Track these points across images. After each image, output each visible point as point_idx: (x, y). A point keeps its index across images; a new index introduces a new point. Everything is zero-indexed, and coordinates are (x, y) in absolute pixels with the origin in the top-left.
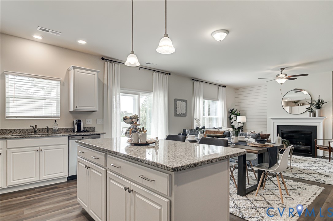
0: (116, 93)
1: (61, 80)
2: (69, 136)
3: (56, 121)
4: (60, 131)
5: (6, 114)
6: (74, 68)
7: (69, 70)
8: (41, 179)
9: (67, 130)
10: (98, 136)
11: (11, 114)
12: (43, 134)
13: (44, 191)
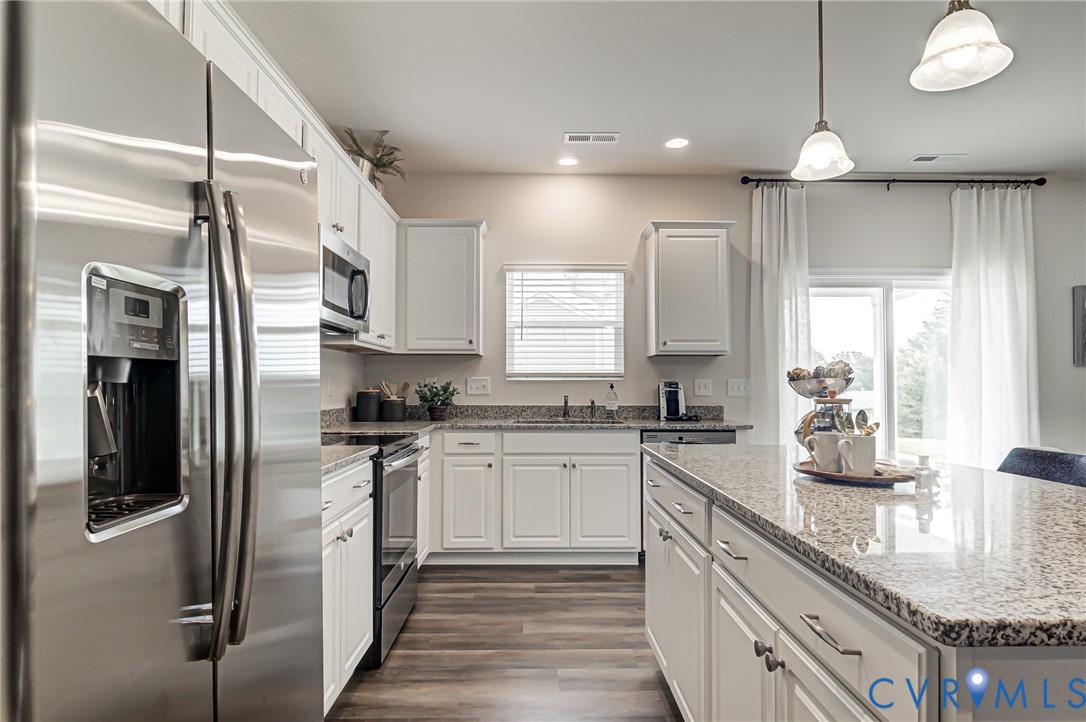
0: (793, 289)
1: (625, 268)
2: (642, 431)
3: (612, 387)
4: (624, 415)
5: (508, 368)
6: (657, 226)
7: (645, 237)
8: (573, 546)
9: (641, 412)
10: (728, 435)
11: (517, 369)
12: (582, 422)
13: (578, 581)
